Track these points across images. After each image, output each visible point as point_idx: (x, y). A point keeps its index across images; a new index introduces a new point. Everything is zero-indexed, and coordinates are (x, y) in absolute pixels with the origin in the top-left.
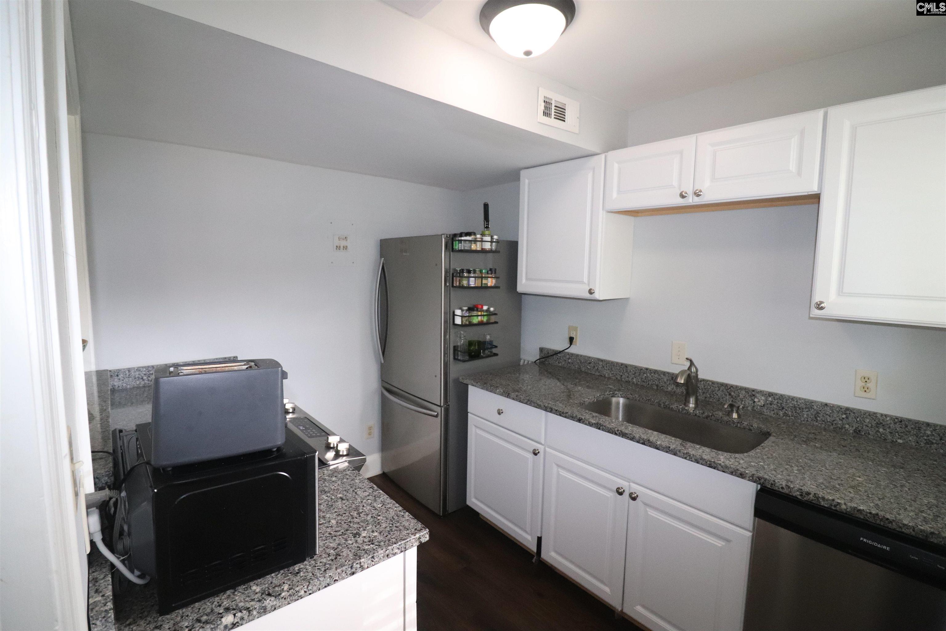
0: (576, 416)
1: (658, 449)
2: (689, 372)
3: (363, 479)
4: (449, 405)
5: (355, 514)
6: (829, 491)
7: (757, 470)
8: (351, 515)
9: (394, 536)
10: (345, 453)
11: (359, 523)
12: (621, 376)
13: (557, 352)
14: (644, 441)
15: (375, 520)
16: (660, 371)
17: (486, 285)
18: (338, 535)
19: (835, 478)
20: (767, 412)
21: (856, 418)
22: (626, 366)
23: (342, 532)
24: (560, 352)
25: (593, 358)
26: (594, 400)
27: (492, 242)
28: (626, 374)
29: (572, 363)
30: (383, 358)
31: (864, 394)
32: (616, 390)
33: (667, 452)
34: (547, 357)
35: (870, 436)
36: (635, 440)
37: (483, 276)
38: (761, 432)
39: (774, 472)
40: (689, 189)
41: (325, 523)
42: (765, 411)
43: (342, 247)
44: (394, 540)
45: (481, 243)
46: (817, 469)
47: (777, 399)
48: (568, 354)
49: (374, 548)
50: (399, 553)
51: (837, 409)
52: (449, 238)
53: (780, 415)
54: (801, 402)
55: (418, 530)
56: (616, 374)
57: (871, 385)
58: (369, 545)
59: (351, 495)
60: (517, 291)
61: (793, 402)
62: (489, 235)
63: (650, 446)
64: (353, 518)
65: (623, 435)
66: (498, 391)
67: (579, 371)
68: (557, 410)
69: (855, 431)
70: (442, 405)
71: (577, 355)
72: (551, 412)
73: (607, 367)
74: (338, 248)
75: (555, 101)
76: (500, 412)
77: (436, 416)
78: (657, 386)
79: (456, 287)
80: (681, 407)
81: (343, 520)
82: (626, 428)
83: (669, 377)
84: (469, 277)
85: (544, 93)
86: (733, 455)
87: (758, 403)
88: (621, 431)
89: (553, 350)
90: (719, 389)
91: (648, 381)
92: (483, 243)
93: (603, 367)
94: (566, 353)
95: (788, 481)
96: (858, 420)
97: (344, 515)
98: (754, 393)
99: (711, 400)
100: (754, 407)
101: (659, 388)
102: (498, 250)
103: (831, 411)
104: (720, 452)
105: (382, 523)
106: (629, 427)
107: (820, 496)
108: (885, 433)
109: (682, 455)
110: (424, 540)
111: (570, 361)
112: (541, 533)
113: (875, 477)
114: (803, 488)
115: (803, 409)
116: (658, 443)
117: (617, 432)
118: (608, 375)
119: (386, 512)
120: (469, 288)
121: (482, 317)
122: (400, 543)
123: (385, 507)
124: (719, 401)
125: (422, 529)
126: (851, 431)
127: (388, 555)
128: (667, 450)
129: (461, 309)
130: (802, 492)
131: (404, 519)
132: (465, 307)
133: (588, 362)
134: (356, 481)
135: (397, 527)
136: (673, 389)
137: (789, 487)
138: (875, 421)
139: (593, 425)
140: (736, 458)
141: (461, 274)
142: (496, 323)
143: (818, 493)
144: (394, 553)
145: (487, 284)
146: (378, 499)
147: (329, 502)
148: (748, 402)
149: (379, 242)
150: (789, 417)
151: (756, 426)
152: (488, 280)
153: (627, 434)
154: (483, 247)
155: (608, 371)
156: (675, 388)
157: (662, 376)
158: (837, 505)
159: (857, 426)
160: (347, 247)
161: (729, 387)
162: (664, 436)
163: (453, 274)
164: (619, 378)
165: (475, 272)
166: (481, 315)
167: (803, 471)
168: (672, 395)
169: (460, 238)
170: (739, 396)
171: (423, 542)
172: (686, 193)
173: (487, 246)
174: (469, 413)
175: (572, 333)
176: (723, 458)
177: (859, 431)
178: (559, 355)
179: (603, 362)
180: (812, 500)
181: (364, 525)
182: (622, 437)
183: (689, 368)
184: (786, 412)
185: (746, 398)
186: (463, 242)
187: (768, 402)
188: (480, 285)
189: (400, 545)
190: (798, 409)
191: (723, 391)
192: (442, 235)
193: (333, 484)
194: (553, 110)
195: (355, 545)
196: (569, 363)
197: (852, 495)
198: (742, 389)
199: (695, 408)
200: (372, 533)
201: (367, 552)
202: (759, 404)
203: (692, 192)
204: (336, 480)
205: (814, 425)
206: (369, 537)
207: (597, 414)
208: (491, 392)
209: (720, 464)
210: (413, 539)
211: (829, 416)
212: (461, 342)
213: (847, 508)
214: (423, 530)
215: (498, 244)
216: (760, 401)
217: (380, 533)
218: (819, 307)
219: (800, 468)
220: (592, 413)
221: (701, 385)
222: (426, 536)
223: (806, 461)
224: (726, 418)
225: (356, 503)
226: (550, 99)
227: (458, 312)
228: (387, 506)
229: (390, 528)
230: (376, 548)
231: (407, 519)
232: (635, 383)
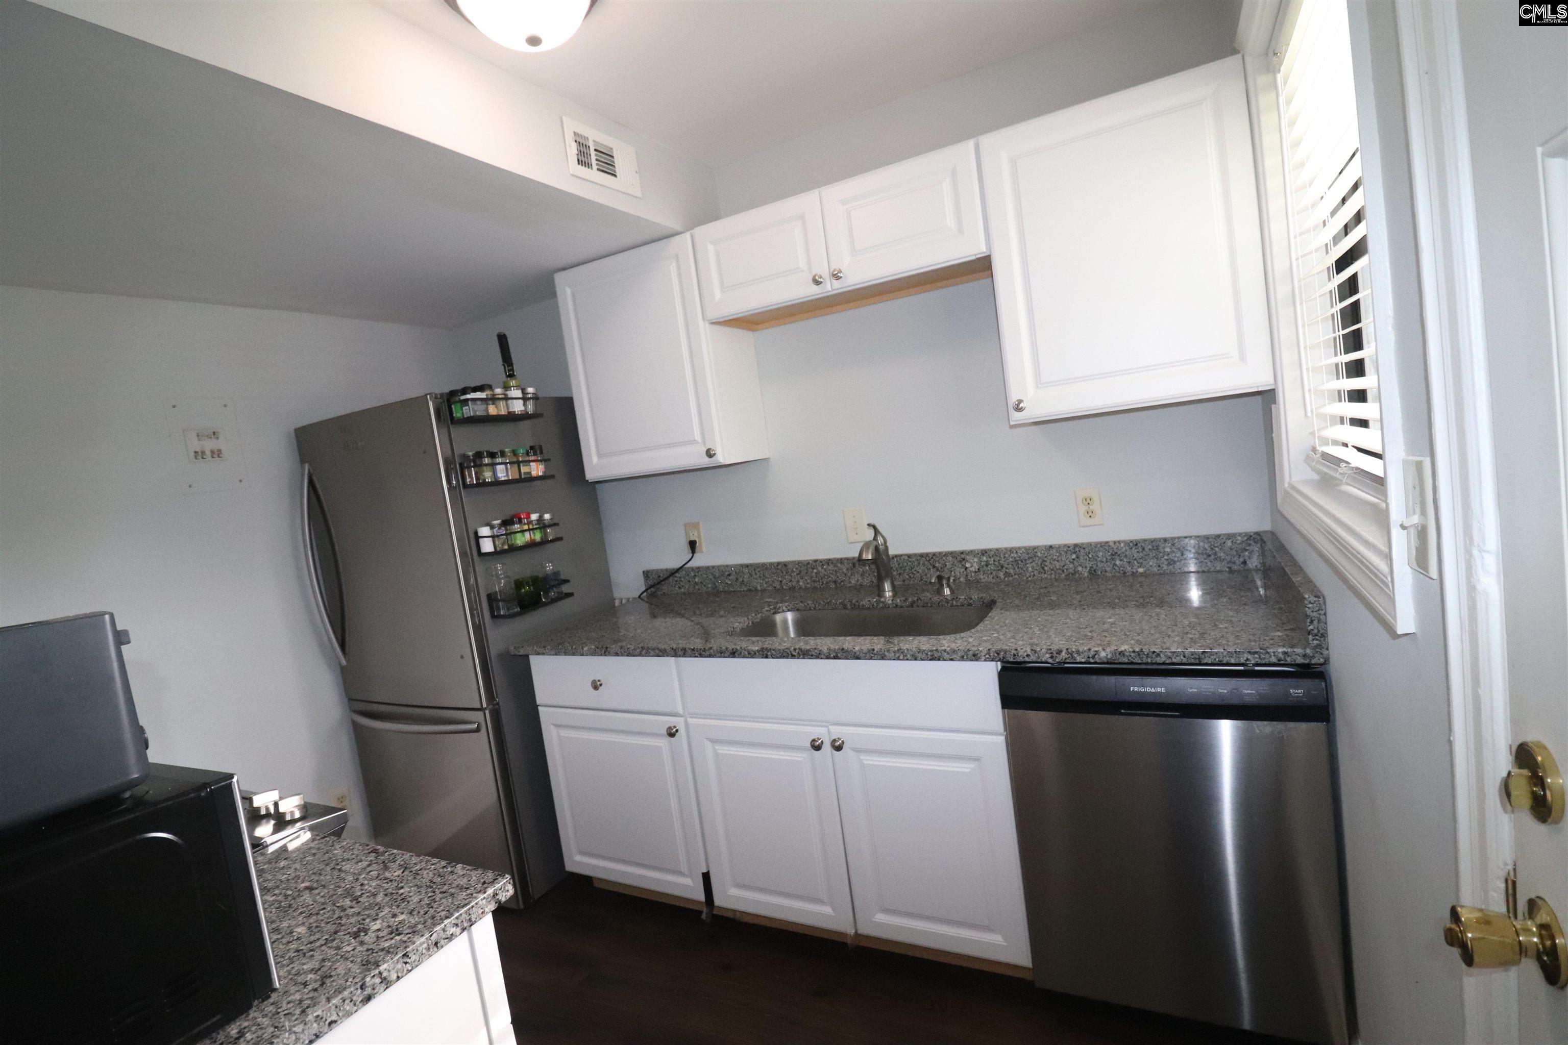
0: (727, 648)
1: (858, 658)
2: (875, 543)
3: (349, 845)
4: (498, 704)
5: (347, 902)
6: (1081, 642)
7: (992, 644)
8: (338, 907)
9: (442, 908)
10: (297, 815)
11: (359, 913)
12: (781, 582)
13: (673, 571)
14: (836, 653)
15: (395, 897)
16: (834, 559)
17: (529, 476)
18: (317, 947)
19: (1084, 627)
20: (984, 578)
21: (1087, 554)
22: (785, 565)
23: (326, 939)
24: (678, 570)
25: (731, 566)
26: (749, 623)
27: (525, 399)
28: (787, 577)
29: (702, 583)
30: (345, 657)
31: (1089, 521)
32: (777, 603)
33: (871, 658)
34: (658, 583)
35: (1107, 574)
36: (822, 656)
37: (521, 460)
38: (984, 603)
39: (1012, 640)
40: (823, 271)
41: (283, 937)
42: (982, 577)
43: (208, 453)
44: (443, 914)
45: (504, 402)
46: (1061, 623)
47: (993, 556)
48: (693, 569)
49: (405, 939)
50: (458, 934)
51: (1065, 550)
52: (440, 400)
53: (1000, 579)
54: (1021, 552)
55: (485, 885)
56: (773, 581)
57: (1095, 507)
58: (392, 939)
59: (329, 877)
60: (587, 479)
61: (1012, 555)
62: (517, 387)
63: (846, 658)
64: (345, 910)
65: (805, 654)
66: (585, 649)
67: (716, 593)
68: (693, 650)
69: (1090, 573)
70: (485, 705)
71: (708, 568)
72: (684, 655)
73: (756, 574)
74: (199, 455)
75: (594, 141)
76: (596, 686)
77: (478, 730)
78: (835, 582)
79: (472, 486)
80: (875, 600)
81: (322, 920)
82: (806, 643)
83: (848, 564)
84: (493, 465)
85: (572, 126)
86: (958, 636)
87: (971, 569)
88: (800, 649)
89: (666, 570)
90: (919, 563)
91: (822, 579)
92: (510, 401)
93: (751, 575)
94: (688, 568)
95: (1031, 644)
96: (1090, 556)
97: (322, 912)
98: (963, 556)
99: (911, 582)
100: (966, 576)
101: (838, 585)
102: (538, 412)
103: (1058, 554)
104: (940, 637)
105: (411, 897)
106: (810, 641)
107: (1074, 650)
108: (1123, 564)
109: (893, 654)
110: (504, 897)
111: (697, 580)
112: (708, 866)
113: (1127, 613)
114: (1051, 647)
115: (1025, 560)
116: (857, 649)
117: (794, 653)
118: (761, 586)
119: (415, 878)
120: (497, 483)
121: (531, 532)
122: (456, 915)
123: (411, 872)
124: (922, 580)
125: (497, 879)
126: (1086, 574)
127: (436, 944)
128: (872, 655)
129: (487, 524)
130: (1052, 653)
131: (455, 877)
132: (495, 520)
133: (726, 573)
134: (336, 852)
135: (444, 892)
136: (858, 580)
137: (1035, 652)
138: (1109, 552)
139: (755, 653)
140: (963, 637)
141: (477, 460)
142: (559, 539)
143: (1071, 647)
144: (449, 936)
145: (530, 473)
146: (392, 864)
147: (281, 902)
148: (959, 570)
149: (293, 434)
150: (1012, 576)
151: (976, 597)
152: (530, 465)
153: (809, 650)
154: (511, 410)
155: (759, 581)
156: (860, 578)
157: (839, 565)
158: (1096, 655)
159: (1091, 565)
160: (220, 451)
161: (931, 556)
162: (862, 638)
163: (461, 464)
164: (778, 587)
165: (503, 454)
166: (529, 530)
167: (1046, 630)
168: (859, 590)
169: (463, 397)
170: (946, 566)
171: (504, 900)
172: (821, 277)
173: (518, 407)
174: (539, 708)
175: (691, 534)
176: (946, 642)
177: (1095, 571)
178: (677, 575)
179: (750, 567)
180: (1066, 659)
181: (373, 912)
182: (804, 658)
183: (875, 538)
184: (1007, 571)
185: (955, 566)
186: (469, 402)
187: (983, 563)
188: (517, 477)
189: (457, 918)
190: (1020, 562)
191: (924, 565)
192: (426, 395)
193: (282, 871)
194: (593, 158)
195: (361, 949)
196: (696, 583)
197: (1108, 639)
198: (947, 554)
199: (895, 596)
200: (393, 919)
201: (391, 950)
202: (973, 569)
203: (828, 274)
204: (288, 865)
205: (1042, 579)
206: (389, 927)
207: (758, 638)
208: (574, 654)
209: (945, 651)
210: (482, 900)
211: (1058, 561)
212: (500, 585)
213: (1107, 655)
214: (500, 879)
215: (538, 402)
216: (973, 565)
217: (411, 913)
218: (1018, 409)
219: (1042, 627)
220: (750, 638)
221: (894, 564)
222: (507, 888)
223: (1046, 618)
224: (936, 599)
225: (343, 885)
226: (585, 137)
227: (484, 531)
228: (413, 869)
229: (431, 899)
230: (409, 938)
231: (462, 873)
232: (804, 587)
